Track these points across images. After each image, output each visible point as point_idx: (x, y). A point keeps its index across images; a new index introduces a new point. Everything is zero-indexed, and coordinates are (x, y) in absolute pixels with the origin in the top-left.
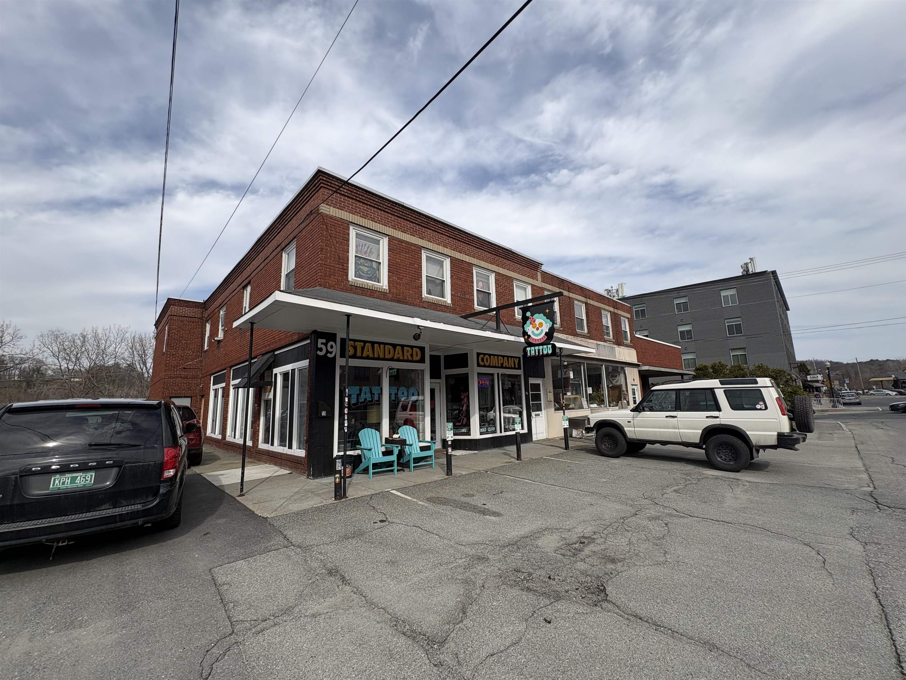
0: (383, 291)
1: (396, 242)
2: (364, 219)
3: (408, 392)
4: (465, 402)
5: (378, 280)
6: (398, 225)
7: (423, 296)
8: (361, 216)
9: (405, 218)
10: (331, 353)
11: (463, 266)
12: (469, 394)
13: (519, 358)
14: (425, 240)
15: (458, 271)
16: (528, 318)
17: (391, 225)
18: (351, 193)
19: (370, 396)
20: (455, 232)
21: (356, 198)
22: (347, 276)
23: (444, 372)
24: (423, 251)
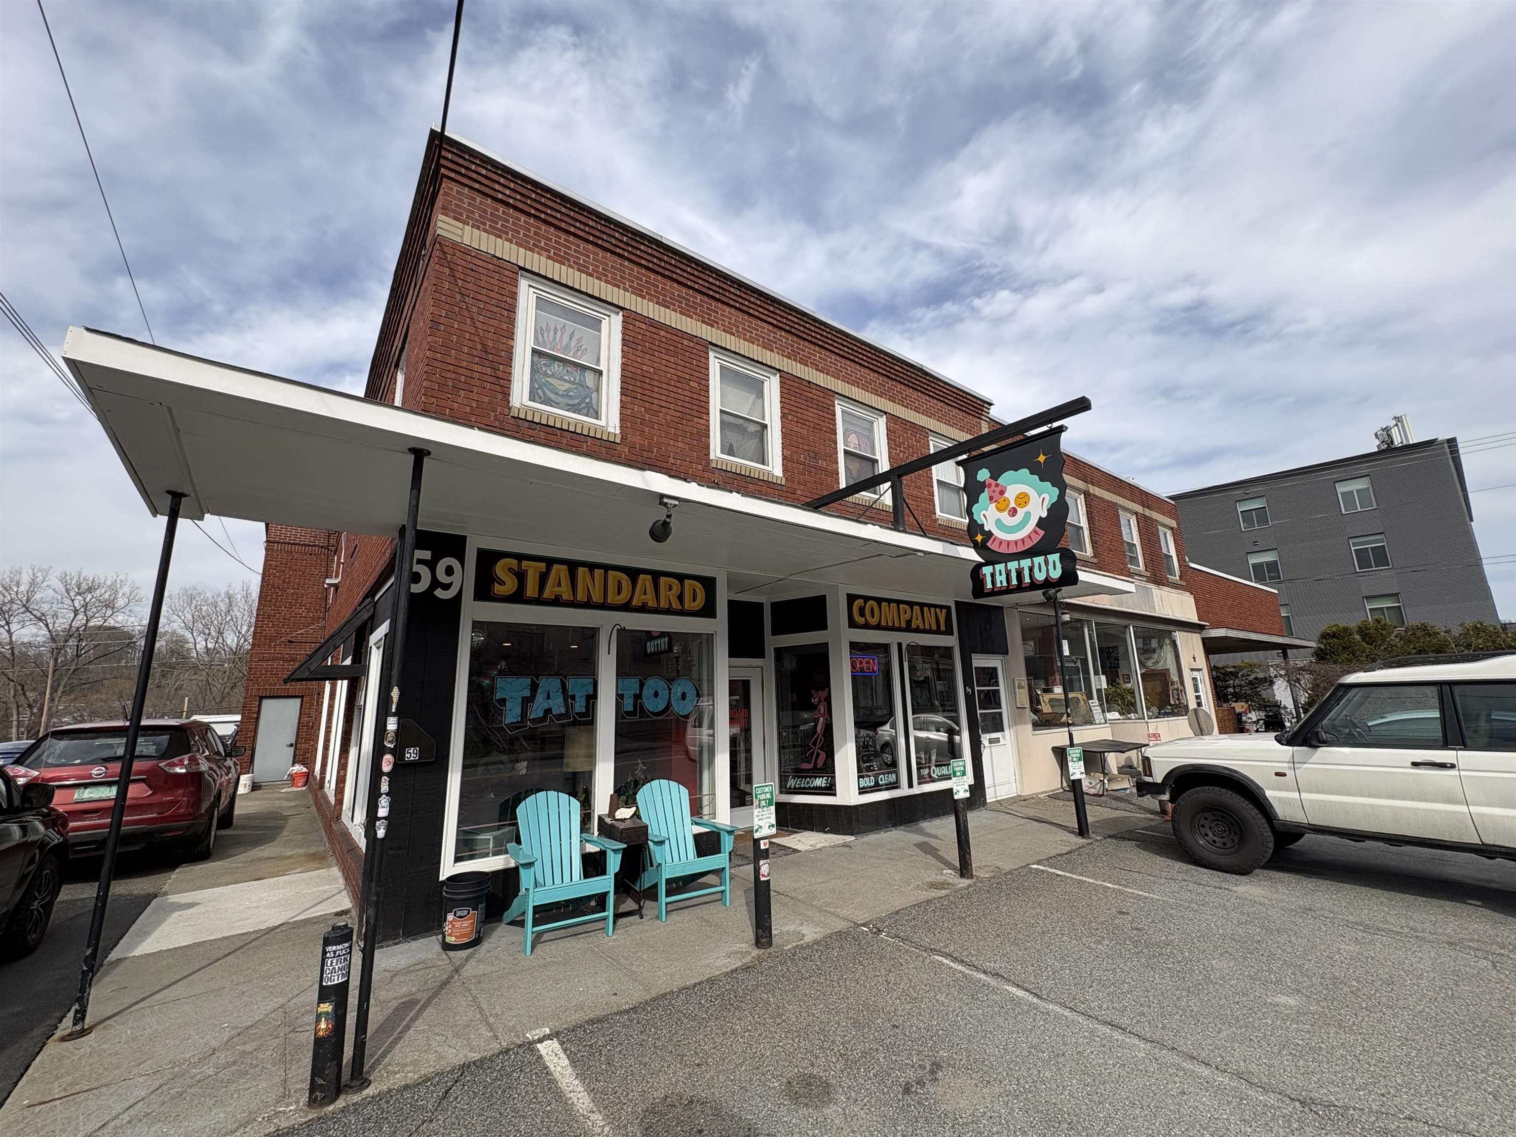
0: (605, 438)
1: (644, 326)
2: (557, 265)
3: (670, 690)
4: (822, 711)
5: (597, 413)
6: (649, 289)
7: (712, 457)
8: (549, 257)
9: (667, 273)
10: (447, 587)
11: (810, 395)
12: (830, 693)
13: (948, 608)
14: (718, 328)
15: (798, 405)
16: (982, 486)
17: (630, 286)
18: (523, 199)
19: (560, 700)
20: (790, 317)
21: (537, 214)
22: (506, 393)
23: (772, 642)
24: (712, 355)
